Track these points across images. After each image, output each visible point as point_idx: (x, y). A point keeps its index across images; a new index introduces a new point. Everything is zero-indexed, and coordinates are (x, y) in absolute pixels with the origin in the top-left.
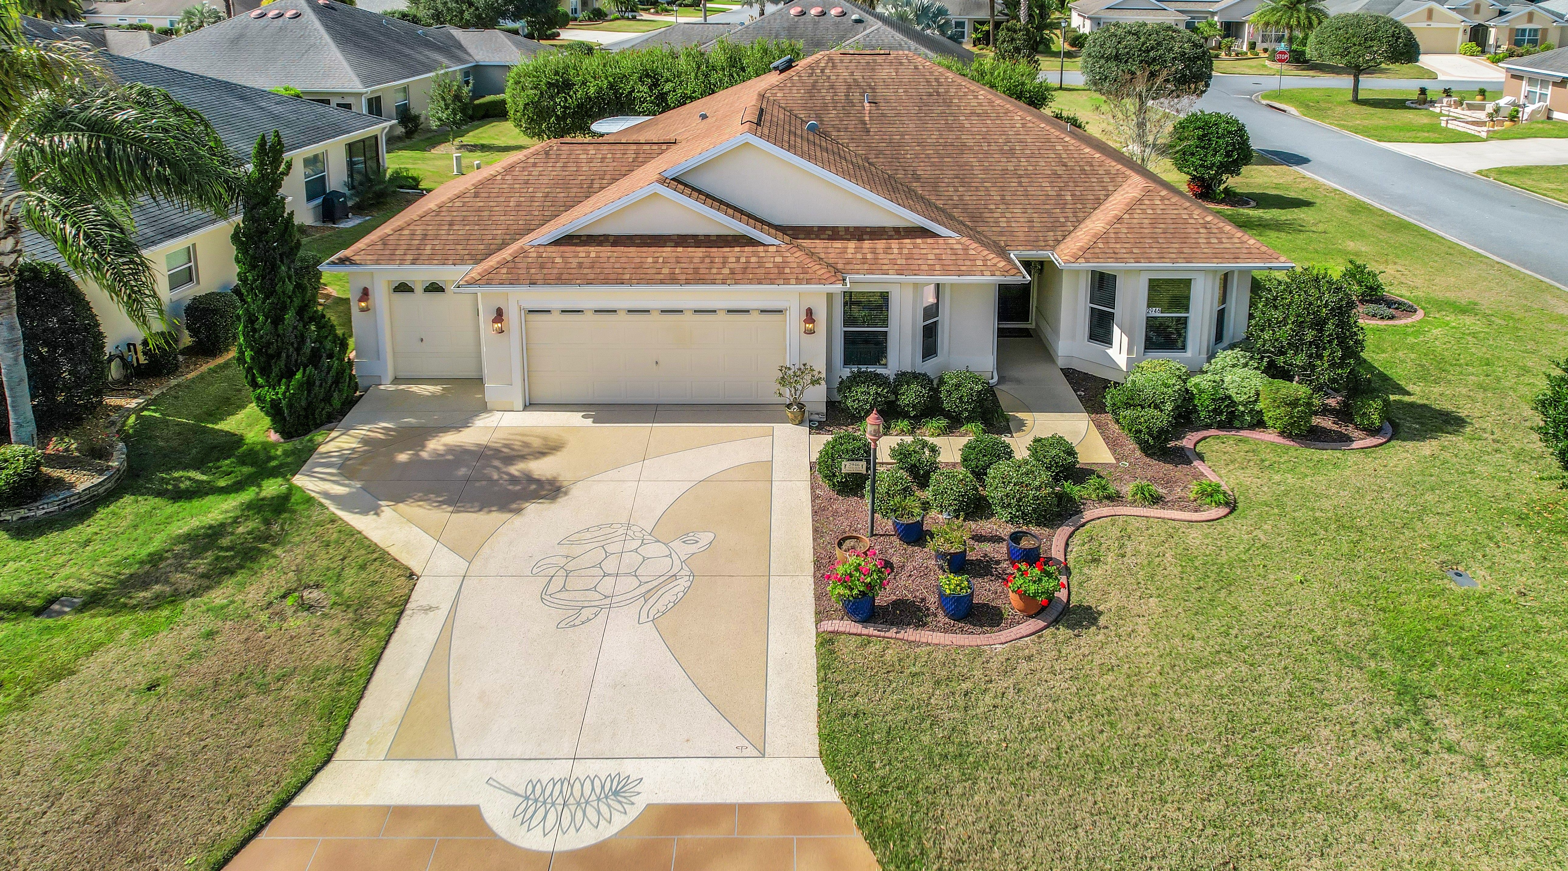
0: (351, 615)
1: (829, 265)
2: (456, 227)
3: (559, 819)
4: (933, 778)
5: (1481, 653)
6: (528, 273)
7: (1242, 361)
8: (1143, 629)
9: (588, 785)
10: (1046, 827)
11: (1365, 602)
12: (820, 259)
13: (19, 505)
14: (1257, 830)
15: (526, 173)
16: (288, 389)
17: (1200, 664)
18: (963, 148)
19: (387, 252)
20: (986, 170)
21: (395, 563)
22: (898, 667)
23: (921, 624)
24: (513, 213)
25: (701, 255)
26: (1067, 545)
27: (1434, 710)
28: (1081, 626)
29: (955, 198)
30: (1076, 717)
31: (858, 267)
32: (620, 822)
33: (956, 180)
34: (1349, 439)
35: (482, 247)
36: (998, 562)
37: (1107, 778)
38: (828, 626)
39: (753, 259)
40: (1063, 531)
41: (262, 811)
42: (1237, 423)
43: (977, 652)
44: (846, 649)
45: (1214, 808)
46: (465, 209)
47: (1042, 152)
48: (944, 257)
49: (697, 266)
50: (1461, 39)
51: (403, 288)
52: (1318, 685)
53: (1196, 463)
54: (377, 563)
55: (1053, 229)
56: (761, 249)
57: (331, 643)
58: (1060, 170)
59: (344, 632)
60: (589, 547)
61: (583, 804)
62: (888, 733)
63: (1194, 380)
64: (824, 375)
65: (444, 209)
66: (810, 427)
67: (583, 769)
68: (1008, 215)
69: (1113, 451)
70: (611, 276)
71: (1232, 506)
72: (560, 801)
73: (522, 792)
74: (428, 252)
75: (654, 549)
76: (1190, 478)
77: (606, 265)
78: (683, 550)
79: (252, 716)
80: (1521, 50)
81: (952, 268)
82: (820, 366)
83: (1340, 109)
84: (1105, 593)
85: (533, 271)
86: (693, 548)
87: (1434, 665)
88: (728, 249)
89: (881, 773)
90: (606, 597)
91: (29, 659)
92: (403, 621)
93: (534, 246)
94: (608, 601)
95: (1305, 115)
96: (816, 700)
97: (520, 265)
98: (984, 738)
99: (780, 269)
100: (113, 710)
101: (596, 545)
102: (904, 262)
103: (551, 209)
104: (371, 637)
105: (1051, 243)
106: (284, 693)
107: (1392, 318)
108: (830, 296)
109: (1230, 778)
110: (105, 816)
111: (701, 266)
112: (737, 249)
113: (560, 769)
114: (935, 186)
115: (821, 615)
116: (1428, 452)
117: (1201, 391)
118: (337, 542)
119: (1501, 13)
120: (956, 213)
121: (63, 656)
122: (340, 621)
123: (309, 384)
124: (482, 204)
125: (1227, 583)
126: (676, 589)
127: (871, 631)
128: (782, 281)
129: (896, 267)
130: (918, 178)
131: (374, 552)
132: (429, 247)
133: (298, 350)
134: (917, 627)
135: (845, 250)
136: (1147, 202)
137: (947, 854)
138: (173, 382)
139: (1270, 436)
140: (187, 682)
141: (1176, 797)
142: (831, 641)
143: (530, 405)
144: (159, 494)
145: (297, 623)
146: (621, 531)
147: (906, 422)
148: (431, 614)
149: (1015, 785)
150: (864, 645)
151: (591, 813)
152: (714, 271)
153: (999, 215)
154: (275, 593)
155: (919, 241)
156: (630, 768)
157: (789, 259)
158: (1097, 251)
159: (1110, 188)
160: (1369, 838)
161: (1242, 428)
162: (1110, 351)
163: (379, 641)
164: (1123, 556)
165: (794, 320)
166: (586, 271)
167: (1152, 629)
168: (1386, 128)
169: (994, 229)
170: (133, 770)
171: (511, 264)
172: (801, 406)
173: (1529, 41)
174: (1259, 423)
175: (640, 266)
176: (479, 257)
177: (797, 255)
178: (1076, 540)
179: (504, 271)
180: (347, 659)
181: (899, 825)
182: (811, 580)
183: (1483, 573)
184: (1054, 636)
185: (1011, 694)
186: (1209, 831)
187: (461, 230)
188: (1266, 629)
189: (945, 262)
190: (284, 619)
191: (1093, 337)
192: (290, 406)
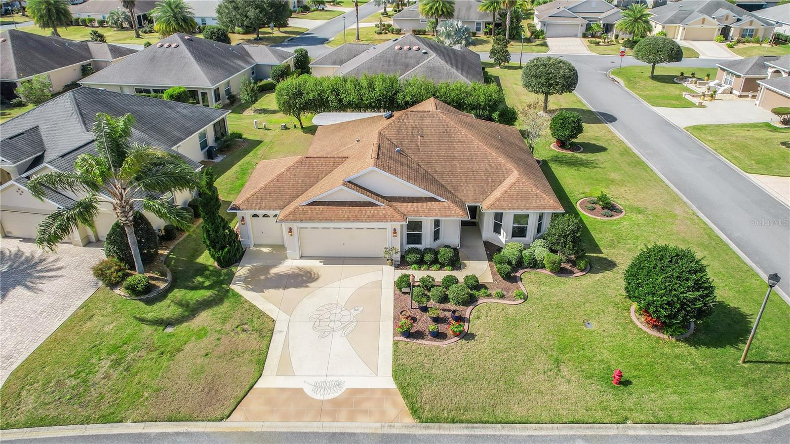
0: (258, 334)
1: (402, 213)
2: (272, 195)
3: (324, 391)
4: (422, 383)
5: (583, 349)
6: (300, 216)
7: (543, 244)
8: (487, 341)
9: (331, 383)
10: (449, 395)
11: (555, 333)
12: (399, 210)
13: (146, 294)
14: (504, 397)
15: (294, 171)
16: (222, 253)
17: (501, 351)
18: (454, 158)
19: (250, 205)
20: (461, 168)
21: (268, 317)
22: (415, 351)
23: (423, 338)
24: (292, 189)
25: (358, 210)
26: (471, 312)
27: (562, 367)
28: (470, 340)
29: (449, 180)
30: (462, 367)
31: (412, 213)
32: (339, 393)
33: (450, 172)
34: (572, 273)
35: (282, 203)
36: (449, 318)
37: (467, 383)
38: (397, 338)
39: (376, 212)
40: (471, 308)
41: (247, 389)
42: (537, 267)
43: (439, 347)
44: (401, 345)
45: (494, 392)
46: (274, 187)
47: (483, 159)
48: (441, 209)
49: (357, 214)
50: (716, 34)
51: (255, 216)
52: (532, 359)
53: (519, 283)
54: (262, 317)
55: (482, 194)
56: (378, 207)
57: (255, 342)
58: (488, 168)
59: (257, 339)
60: (325, 312)
61: (330, 388)
62: (411, 370)
63: (524, 252)
64: (399, 250)
65: (267, 187)
66: (395, 267)
67: (329, 379)
68: (467, 188)
69: (493, 277)
70: (328, 218)
71: (526, 299)
72: (324, 387)
73: (313, 384)
74: (264, 205)
75: (345, 313)
76: (515, 288)
77: (326, 214)
78: (354, 313)
79: (237, 364)
80: (744, 39)
81: (444, 214)
82: (398, 247)
83: (643, 83)
84: (479, 329)
85: (301, 216)
86: (357, 312)
87: (568, 353)
88: (367, 208)
89: (408, 381)
90: (332, 328)
91: (168, 345)
92: (274, 336)
93: (301, 206)
94: (332, 330)
95: (626, 87)
96: (392, 360)
97: (297, 214)
98: (437, 372)
99: (385, 215)
100: (198, 361)
101: (327, 311)
102: (427, 212)
103: (305, 187)
104: (266, 341)
105: (481, 200)
106: (244, 357)
107: (612, 216)
108: (402, 226)
109: (500, 384)
110: (206, 389)
111: (358, 214)
112: (370, 207)
113: (323, 379)
114: (442, 174)
115: (395, 335)
116: (598, 278)
117: (526, 256)
118: (249, 309)
119: (738, 20)
120: (449, 187)
121: (178, 345)
122: (256, 335)
123: (229, 251)
124: (280, 185)
125: (516, 326)
126: (352, 326)
127: (409, 340)
128: (385, 221)
129: (425, 214)
130: (436, 172)
131: (261, 313)
132: (263, 203)
133: (224, 241)
134: (422, 339)
135: (407, 207)
136: (517, 184)
137: (423, 402)
138: (176, 243)
139: (547, 272)
140: (215, 354)
141: (484, 389)
142: (397, 343)
143: (302, 257)
144: (185, 288)
145: (243, 336)
146: (335, 306)
147: (426, 266)
148: (281, 333)
149: (443, 385)
150: (406, 345)
151: (332, 390)
152: (362, 216)
153: (464, 188)
154: (235, 326)
155: (433, 203)
156: (342, 379)
157: (388, 212)
158: (496, 205)
159: (506, 176)
160: (532, 400)
161: (538, 268)
162: (500, 237)
163: (268, 342)
164: (487, 317)
165: (390, 232)
166: (319, 216)
167: (490, 341)
168: (658, 97)
169: (462, 194)
170: (210, 378)
171: (293, 213)
172: (392, 260)
173: (749, 35)
174: (543, 267)
175: (337, 214)
176: (282, 207)
177: (391, 210)
178: (474, 311)
179: (291, 216)
180: (260, 347)
181: (412, 394)
182: (392, 323)
183: (595, 323)
184: (461, 342)
185: (446, 360)
186: (491, 397)
187: (275, 196)
188: (523, 341)
189: (442, 212)
190: (239, 335)
191: (495, 231)
192: (223, 258)
